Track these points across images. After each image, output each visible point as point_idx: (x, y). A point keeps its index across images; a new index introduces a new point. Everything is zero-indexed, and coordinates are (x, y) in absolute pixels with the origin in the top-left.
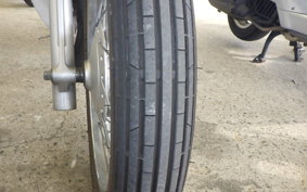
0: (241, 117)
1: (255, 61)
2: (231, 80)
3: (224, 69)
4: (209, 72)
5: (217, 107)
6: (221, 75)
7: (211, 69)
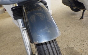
0: (81, 43)
1: (80, 19)
2: (75, 28)
3: (72, 24)
4: (68, 27)
5: (72, 40)
6: (71, 27)
7: (68, 26)
